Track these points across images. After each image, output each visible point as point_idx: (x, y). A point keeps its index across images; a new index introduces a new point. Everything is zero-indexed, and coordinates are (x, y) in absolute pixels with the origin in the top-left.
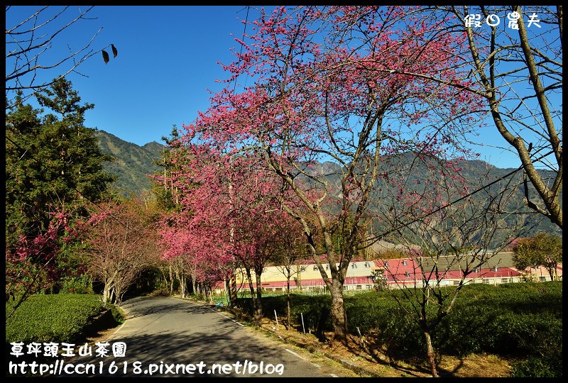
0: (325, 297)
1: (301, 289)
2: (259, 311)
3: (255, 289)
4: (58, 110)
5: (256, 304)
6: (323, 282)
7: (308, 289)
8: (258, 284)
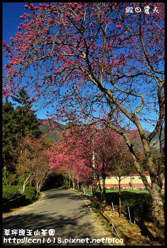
0: (145, 194)
1: (133, 188)
2: (104, 201)
3: (102, 188)
4: (20, 103)
5: (103, 197)
6: (144, 185)
7: (136, 188)
8: (104, 185)
